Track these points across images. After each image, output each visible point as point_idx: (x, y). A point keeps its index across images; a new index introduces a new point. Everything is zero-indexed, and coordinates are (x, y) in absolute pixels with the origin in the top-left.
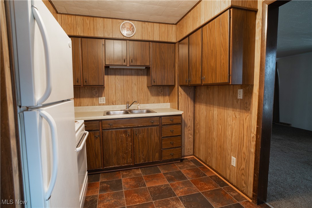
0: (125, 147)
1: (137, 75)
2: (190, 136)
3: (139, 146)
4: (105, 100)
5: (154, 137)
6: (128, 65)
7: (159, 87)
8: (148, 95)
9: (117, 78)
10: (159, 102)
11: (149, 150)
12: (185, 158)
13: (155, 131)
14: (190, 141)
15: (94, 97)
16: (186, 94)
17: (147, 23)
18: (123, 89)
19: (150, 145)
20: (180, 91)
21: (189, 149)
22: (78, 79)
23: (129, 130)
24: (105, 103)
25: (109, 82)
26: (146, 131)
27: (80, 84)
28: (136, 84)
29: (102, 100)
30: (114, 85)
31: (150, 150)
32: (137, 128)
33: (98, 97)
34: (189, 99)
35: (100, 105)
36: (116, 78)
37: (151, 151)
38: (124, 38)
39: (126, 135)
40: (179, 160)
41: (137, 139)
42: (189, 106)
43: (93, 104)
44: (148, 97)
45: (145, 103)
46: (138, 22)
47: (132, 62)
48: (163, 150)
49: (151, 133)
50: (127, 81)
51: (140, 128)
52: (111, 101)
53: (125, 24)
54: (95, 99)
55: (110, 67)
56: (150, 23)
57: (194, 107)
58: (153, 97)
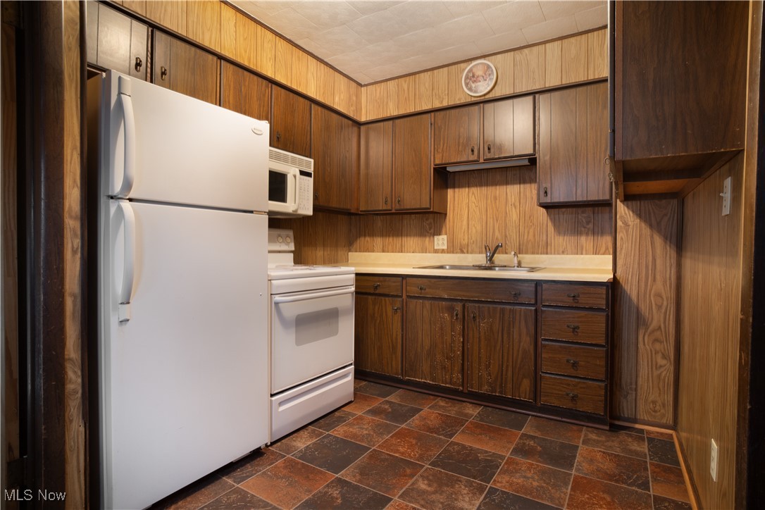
0: (448, 344)
1: (518, 181)
2: (661, 362)
3: (480, 350)
4: (446, 242)
5: (520, 335)
6: (482, 160)
7: (580, 210)
8: (547, 232)
9: (473, 193)
10: (579, 250)
11: (505, 366)
12: (637, 426)
13: (522, 318)
14: (659, 376)
15: (425, 236)
16: (643, 225)
17: (526, 51)
18: (484, 217)
19: (508, 353)
20: (621, 217)
21: (654, 402)
22: (386, 198)
23: (459, 307)
24: (445, 247)
25: (456, 203)
26: (498, 315)
27: (390, 208)
28: (517, 204)
29: (440, 242)
30: (467, 209)
31: (507, 366)
32: (477, 305)
33: (434, 235)
34: (658, 241)
35: (436, 251)
36: (471, 194)
37: (510, 369)
38: (473, 99)
39: (452, 317)
40: (605, 424)
41: (475, 329)
42: (659, 262)
43: (424, 250)
44: (547, 235)
45: (538, 254)
46: (503, 55)
47: (489, 152)
48: (543, 375)
49: (512, 323)
50: (495, 198)
51: (484, 305)
52: (459, 245)
53: (474, 70)
54: (427, 239)
55: (448, 169)
56: (535, 49)
57: (679, 266)
58: (561, 238)
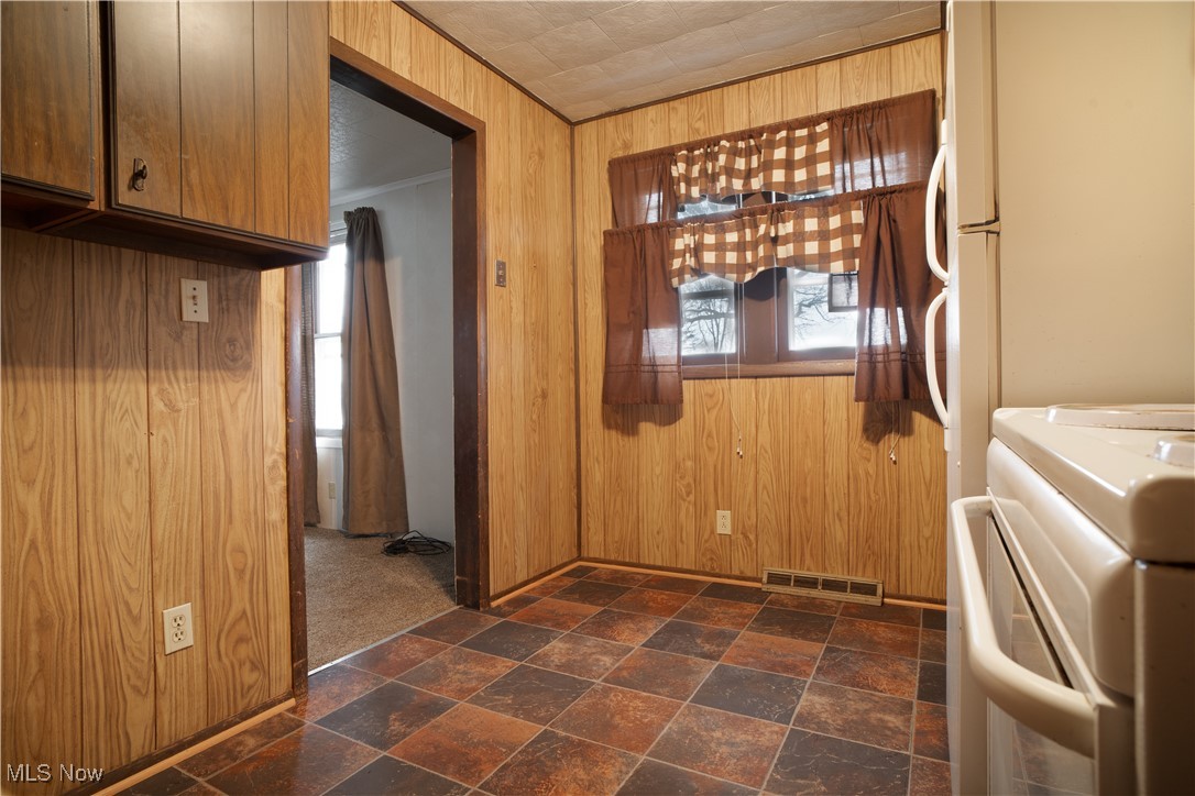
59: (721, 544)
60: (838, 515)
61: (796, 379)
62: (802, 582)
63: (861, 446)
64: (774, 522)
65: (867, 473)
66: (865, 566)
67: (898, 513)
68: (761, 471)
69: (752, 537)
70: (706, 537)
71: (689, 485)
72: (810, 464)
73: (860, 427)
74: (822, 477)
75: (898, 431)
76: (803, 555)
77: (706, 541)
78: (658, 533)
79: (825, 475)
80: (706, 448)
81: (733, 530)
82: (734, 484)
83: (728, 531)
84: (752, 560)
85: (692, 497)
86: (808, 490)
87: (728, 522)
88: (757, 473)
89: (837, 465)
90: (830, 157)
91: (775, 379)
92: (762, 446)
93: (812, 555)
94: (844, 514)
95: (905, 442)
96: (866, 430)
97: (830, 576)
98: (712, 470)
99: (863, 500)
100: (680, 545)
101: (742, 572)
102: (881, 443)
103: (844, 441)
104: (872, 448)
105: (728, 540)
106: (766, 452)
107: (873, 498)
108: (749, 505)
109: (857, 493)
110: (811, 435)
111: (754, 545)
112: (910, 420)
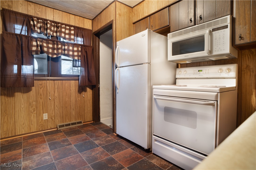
59: (45, 122)
60: (73, 109)
61: (64, 81)
62: (67, 125)
63: (78, 94)
64: (59, 114)
65: (79, 100)
66: (79, 118)
67: (84, 107)
68: (55, 102)
69: (53, 118)
70: (40, 121)
71: (34, 109)
72: (67, 99)
73: (77, 91)
74: (70, 102)
75: (84, 91)
76: (66, 119)
77: (40, 123)
78: (23, 124)
79: (71, 101)
80: (39, 98)
81: (48, 118)
82: (48, 106)
83: (47, 118)
84: (54, 124)
85: (35, 112)
86: (67, 105)
87: (47, 116)
88: (54, 103)
89: (73, 99)
90: (74, 35)
91: (59, 81)
92: (56, 96)
93: (68, 119)
94: (74, 109)
95: (85, 93)
96: (78, 91)
97: (72, 122)
98: (41, 104)
99: (78, 105)
100: (31, 126)
101: (51, 128)
102: (81, 94)
103: (74, 94)
104: (80, 95)
105: (47, 120)
106: (57, 98)
107: (80, 105)
108: (53, 111)
109: (77, 104)
110: (67, 93)
111: (54, 120)
112: (86, 89)
